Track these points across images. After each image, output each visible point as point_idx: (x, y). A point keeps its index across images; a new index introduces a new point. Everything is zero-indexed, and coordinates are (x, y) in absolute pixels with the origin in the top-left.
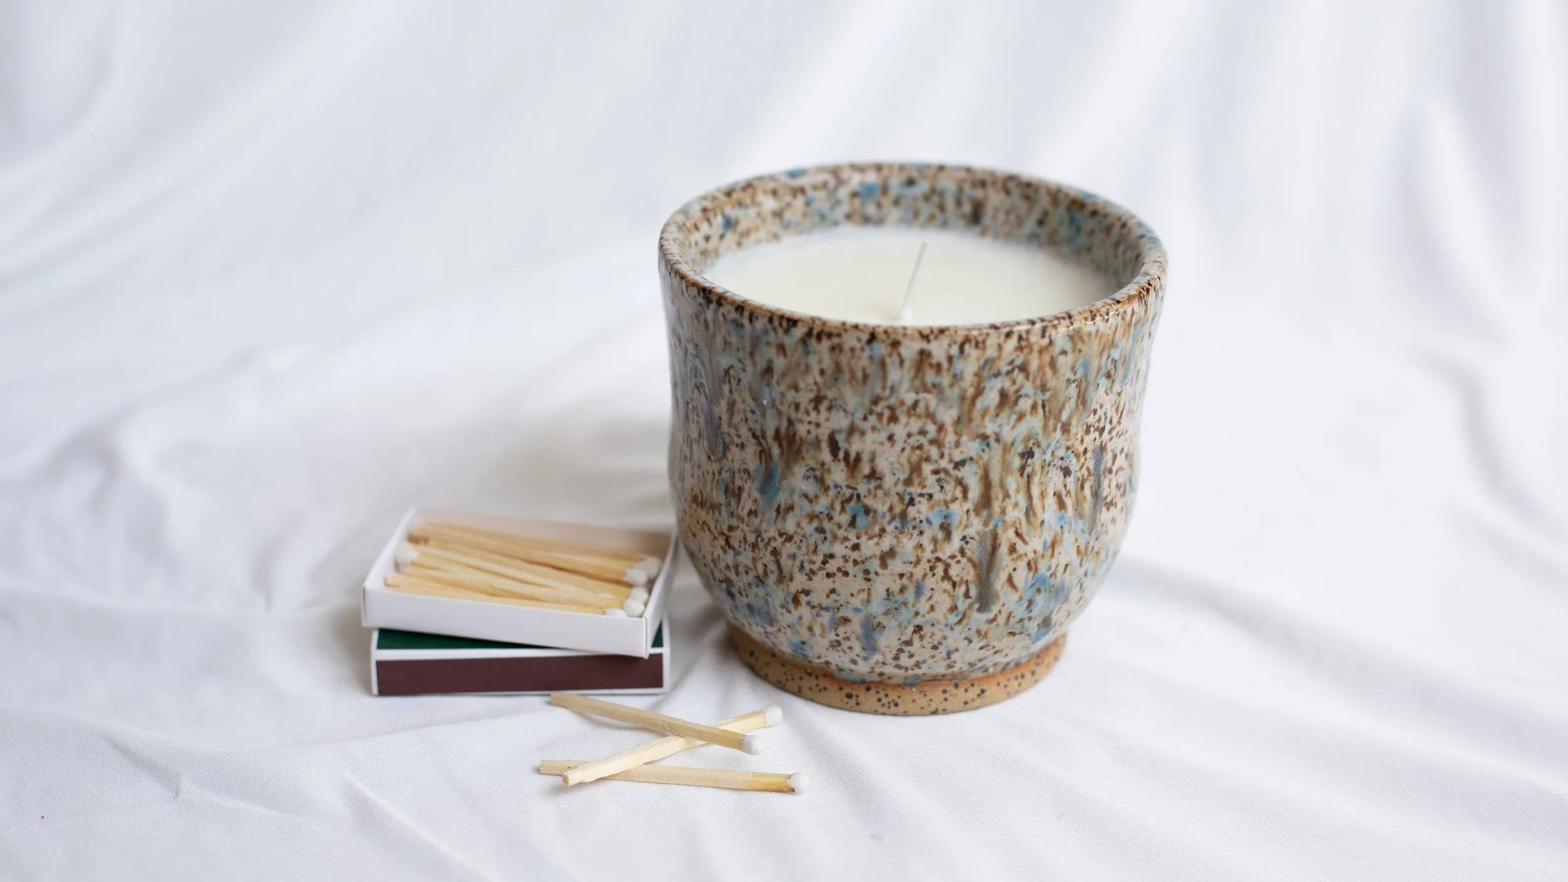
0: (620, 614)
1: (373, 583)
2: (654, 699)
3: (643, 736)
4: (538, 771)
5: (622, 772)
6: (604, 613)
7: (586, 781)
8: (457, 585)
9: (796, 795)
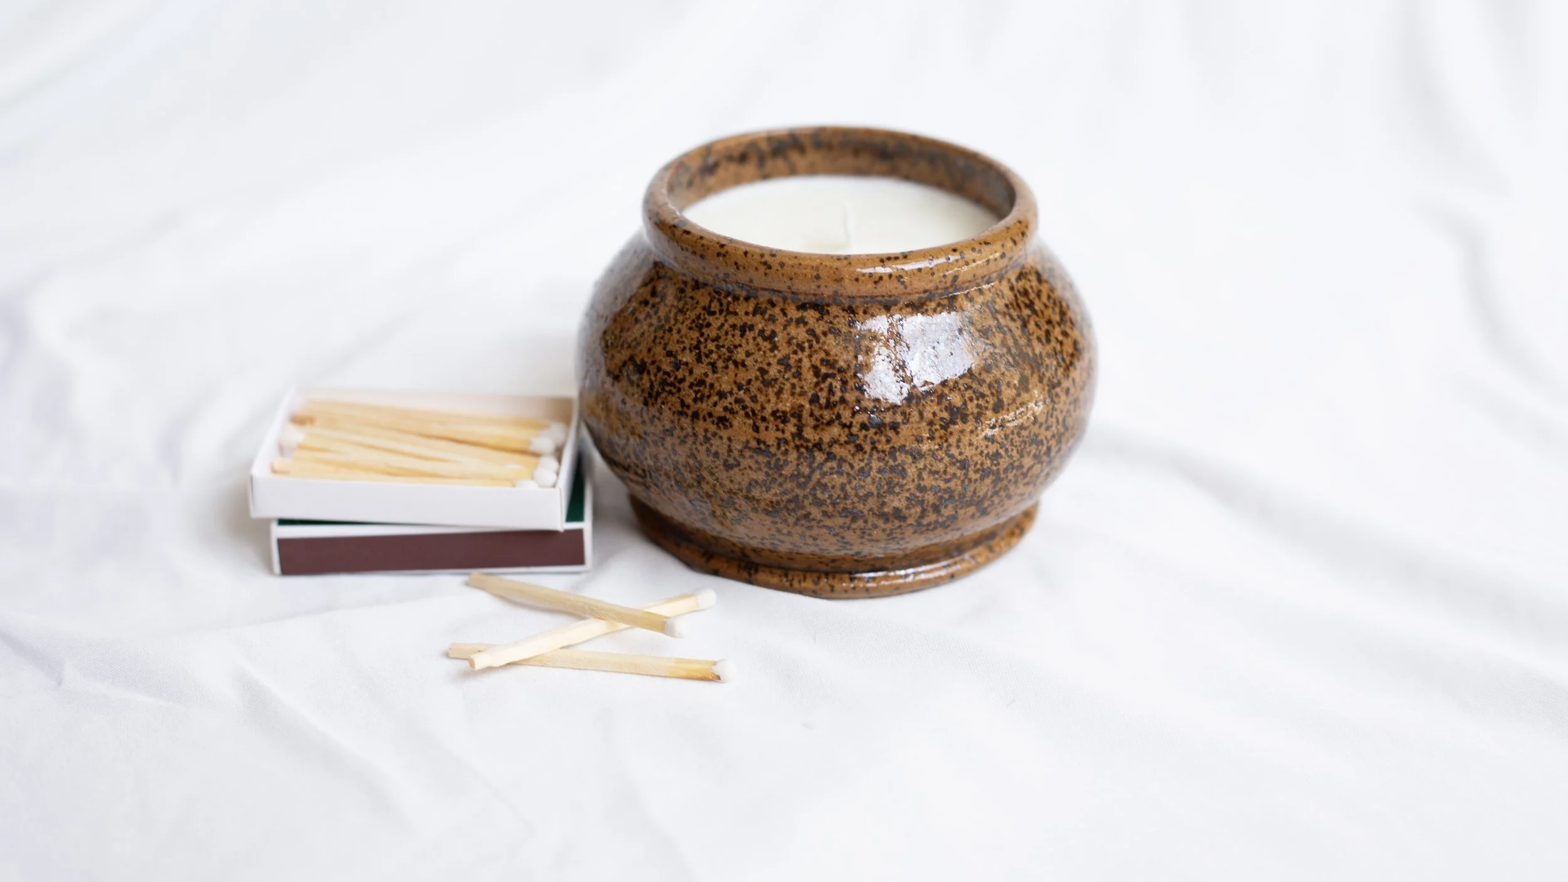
0: (530, 486)
1: (259, 470)
2: (576, 578)
3: (561, 620)
4: (447, 655)
5: (535, 657)
6: (514, 486)
7: (495, 665)
8: (351, 467)
9: (722, 683)
